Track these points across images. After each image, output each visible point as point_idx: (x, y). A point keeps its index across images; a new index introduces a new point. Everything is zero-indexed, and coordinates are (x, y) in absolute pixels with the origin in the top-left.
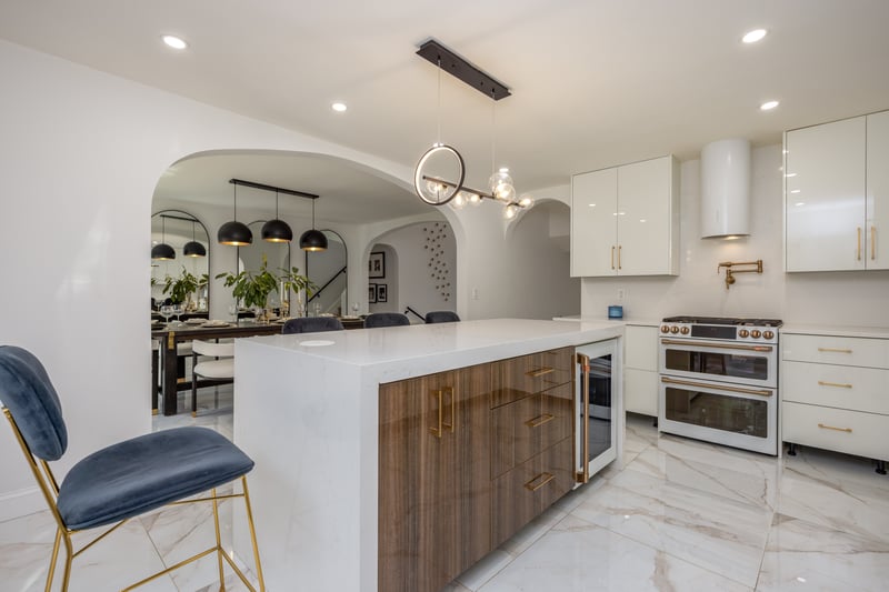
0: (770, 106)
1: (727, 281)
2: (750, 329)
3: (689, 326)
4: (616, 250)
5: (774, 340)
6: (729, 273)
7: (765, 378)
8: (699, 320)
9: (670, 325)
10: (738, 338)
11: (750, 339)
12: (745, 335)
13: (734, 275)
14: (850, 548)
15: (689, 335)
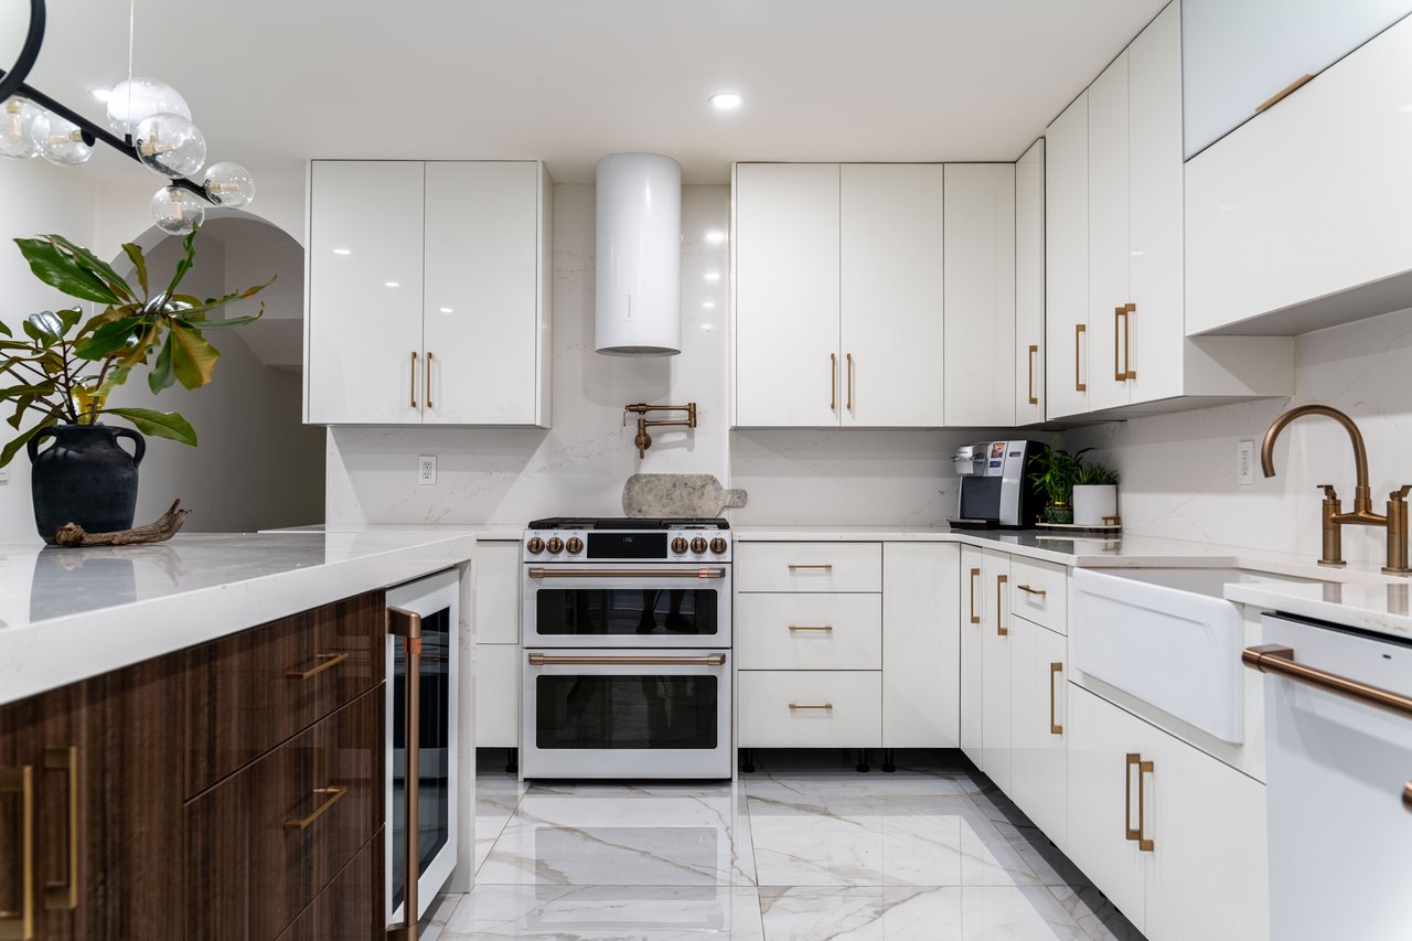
0: (727, 102)
1: (638, 443)
2: (689, 535)
3: (582, 535)
4: (422, 362)
5: (727, 556)
6: (643, 425)
7: (714, 631)
8: (599, 523)
9: (546, 536)
10: (671, 556)
11: (689, 556)
12: (680, 547)
13: (649, 430)
14: (870, 911)
15: (583, 557)
